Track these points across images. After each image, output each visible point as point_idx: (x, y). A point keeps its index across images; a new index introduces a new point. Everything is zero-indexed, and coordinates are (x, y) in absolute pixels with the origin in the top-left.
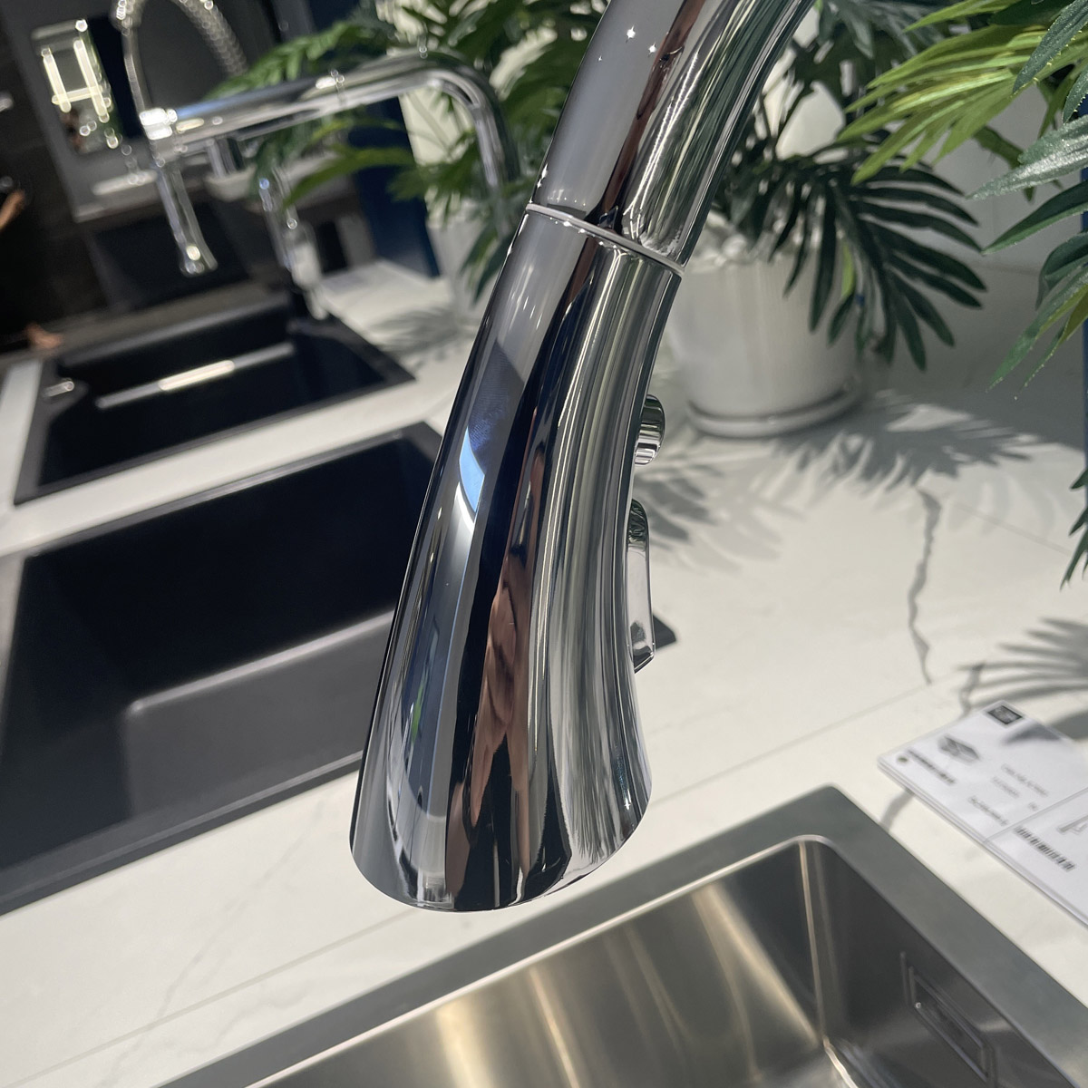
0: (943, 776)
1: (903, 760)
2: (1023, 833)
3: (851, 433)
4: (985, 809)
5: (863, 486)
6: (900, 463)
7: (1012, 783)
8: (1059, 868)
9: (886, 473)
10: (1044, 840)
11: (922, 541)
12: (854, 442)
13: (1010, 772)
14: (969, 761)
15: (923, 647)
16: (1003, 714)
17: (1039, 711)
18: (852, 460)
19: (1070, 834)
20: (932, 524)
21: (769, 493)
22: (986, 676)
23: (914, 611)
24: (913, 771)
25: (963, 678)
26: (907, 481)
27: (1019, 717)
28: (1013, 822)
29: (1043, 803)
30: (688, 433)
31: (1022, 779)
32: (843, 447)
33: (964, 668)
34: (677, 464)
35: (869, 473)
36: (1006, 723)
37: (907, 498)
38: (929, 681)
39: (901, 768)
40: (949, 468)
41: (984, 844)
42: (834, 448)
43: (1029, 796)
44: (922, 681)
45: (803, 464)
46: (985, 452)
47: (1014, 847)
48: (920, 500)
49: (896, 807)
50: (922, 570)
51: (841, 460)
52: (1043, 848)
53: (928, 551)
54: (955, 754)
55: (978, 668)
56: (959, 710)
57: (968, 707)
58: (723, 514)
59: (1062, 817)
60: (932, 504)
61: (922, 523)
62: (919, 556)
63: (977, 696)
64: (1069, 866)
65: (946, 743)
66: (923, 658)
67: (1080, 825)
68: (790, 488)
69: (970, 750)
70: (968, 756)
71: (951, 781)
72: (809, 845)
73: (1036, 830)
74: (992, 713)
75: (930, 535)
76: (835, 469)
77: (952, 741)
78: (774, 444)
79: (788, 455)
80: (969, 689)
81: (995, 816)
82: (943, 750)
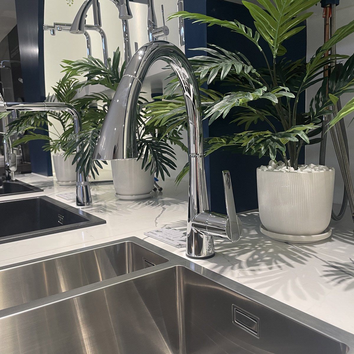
0: (155, 234)
2: (167, 238)
4: (161, 236)
5: (151, 206)
6: (160, 204)
7: (166, 234)
9: (156, 205)
12: (151, 201)
15: (156, 223)
16: (168, 228)
18: (149, 204)
19: (175, 238)
21: (131, 207)
22: (167, 226)
23: (156, 219)
24: (150, 234)
26: (161, 206)
27: (171, 228)
28: (165, 237)
29: (171, 236)
32: (148, 202)
33: (163, 225)
35: (153, 205)
37: (160, 208)
38: (156, 226)
39: (148, 233)
40: (170, 205)
41: (160, 240)
42: (147, 202)
43: (169, 235)
44: (155, 226)
45: (139, 204)
46: (177, 203)
48: (162, 208)
49: (146, 238)
50: (159, 216)
51: (148, 203)
53: (161, 213)
56: (161, 228)
58: (120, 209)
60: (164, 208)
62: (159, 214)
63: (165, 227)
64: (173, 241)
66: (156, 225)
67: (177, 237)
68: (136, 206)
69: (161, 231)
72: (128, 242)
73: (169, 238)
75: (162, 212)
76: (146, 204)
77: (158, 231)
78: (134, 201)
79: (136, 203)
80: (163, 227)
81: (163, 237)
82: (156, 232)
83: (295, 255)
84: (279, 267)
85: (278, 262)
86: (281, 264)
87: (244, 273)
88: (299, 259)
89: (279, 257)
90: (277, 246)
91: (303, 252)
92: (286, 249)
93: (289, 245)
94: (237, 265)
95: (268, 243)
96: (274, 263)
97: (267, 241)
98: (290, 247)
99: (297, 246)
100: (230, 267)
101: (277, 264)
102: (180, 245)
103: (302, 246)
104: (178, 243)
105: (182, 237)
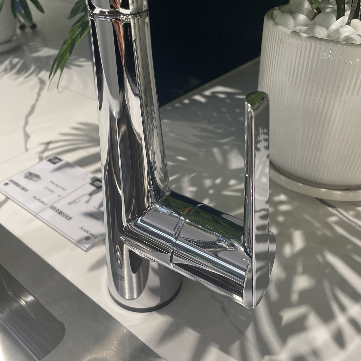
0: (23, 189)
1: (6, 184)
2: (53, 208)
3: (15, 57)
4: (39, 200)
5: (16, 76)
6: (33, 68)
7: (52, 187)
8: (66, 220)
9: (27, 71)
10: (61, 209)
11: (35, 96)
12: (15, 60)
13: (53, 183)
14: (36, 181)
15: (27, 136)
16: (53, 160)
17: (69, 158)
18: (13, 67)
19: (73, 205)
20: (41, 90)
22: (51, 146)
23: (26, 122)
24: (12, 190)
25: (42, 148)
26: (35, 74)
28: (49, 204)
29: (63, 193)
31: (57, 185)
32: (11, 62)
33: (43, 144)
35: (19, 72)
36: (54, 163)
37: (34, 80)
38: (27, 150)
41: (36, 216)
42: (7, 62)
43: (58, 191)
44: (24, 150)
47: (49, 214)
48: (38, 81)
50: (33, 107)
51: (9, 67)
52: (60, 213)
53: (37, 100)
54: (30, 179)
55: (49, 143)
57: (41, 159)
59: (70, 199)
60: (42, 82)
61: (37, 90)
62: (33, 102)
63: (46, 154)
64: (69, 218)
65: (28, 174)
66: (26, 142)
67: (77, 201)
69: (38, 176)
70: (35, 179)
71: (26, 190)
73: (58, 206)
74: (50, 161)
75: (39, 95)
76: (5, 70)
80: (43, 152)
81: (43, 202)
82: (26, 177)
90: (307, 217)
92: (329, 227)
93: (330, 209)
94: (250, 333)
95: (281, 203)
96: (335, 308)
97: (278, 194)
98: (333, 215)
99: (347, 210)
100: (235, 347)
101: (343, 309)
102: (87, 238)
103: (357, 210)
104: (82, 228)
105: (89, 197)
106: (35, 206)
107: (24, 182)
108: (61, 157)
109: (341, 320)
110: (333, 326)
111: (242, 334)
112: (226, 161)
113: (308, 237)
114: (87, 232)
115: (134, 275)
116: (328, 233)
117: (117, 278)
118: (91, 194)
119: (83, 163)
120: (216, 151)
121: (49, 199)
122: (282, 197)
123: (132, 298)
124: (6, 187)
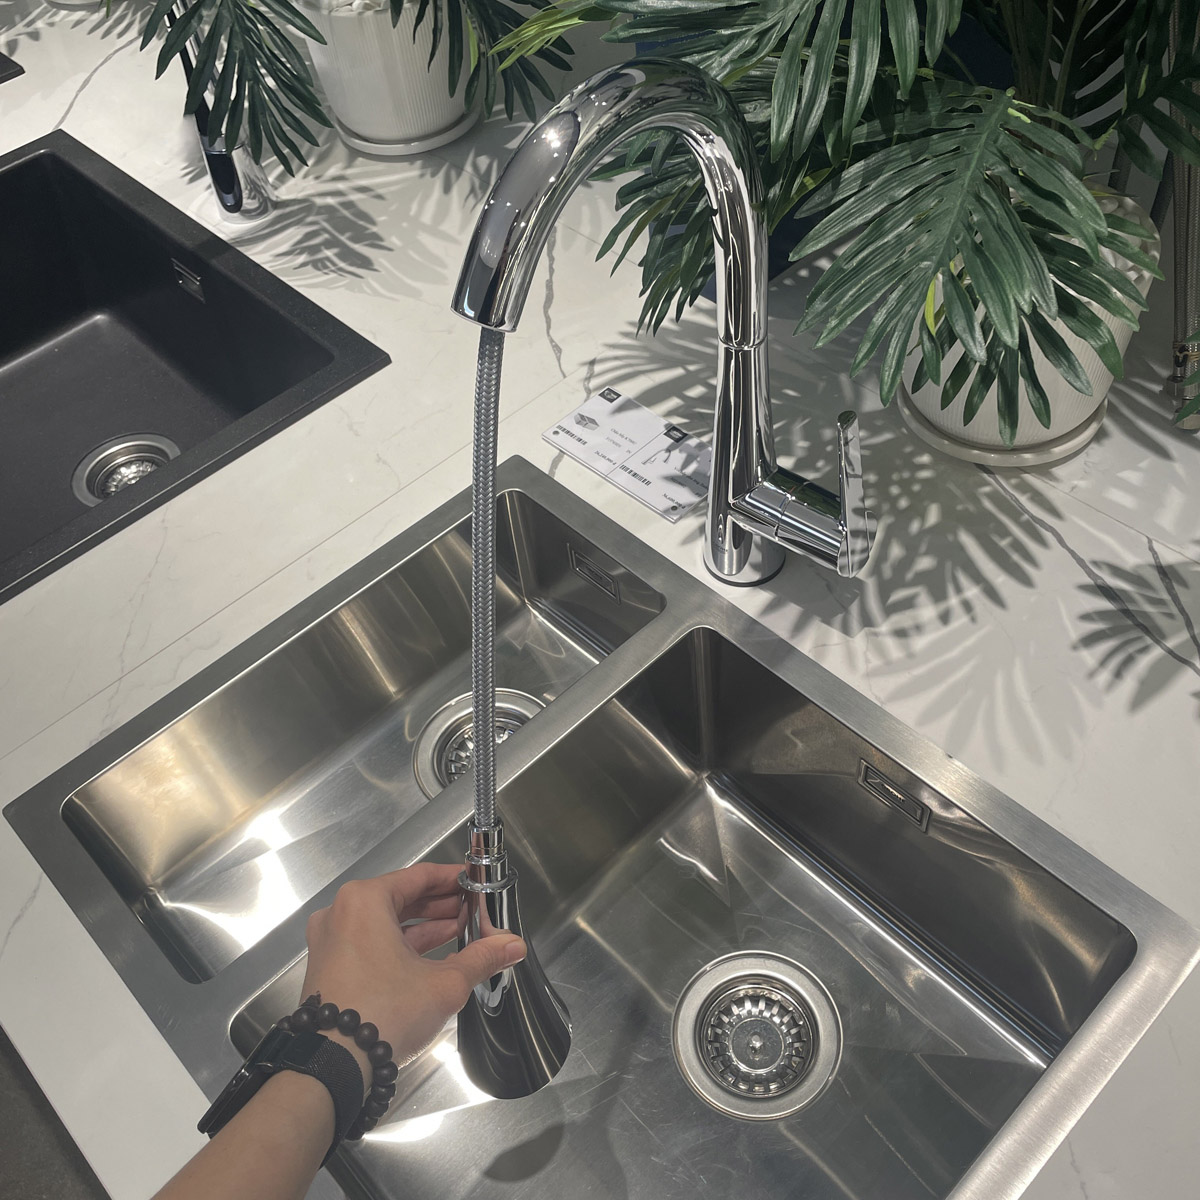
0: (579, 439)
1: (556, 433)
2: (624, 468)
3: (478, 152)
4: (604, 457)
7: (617, 439)
8: (643, 485)
10: (635, 470)
11: (547, 261)
12: (483, 162)
13: (616, 432)
14: (593, 429)
15: (557, 349)
16: (609, 395)
17: (628, 390)
18: (483, 179)
19: (648, 464)
21: (427, 218)
22: (598, 368)
23: (549, 322)
24: (562, 440)
25: (584, 372)
27: (619, 396)
28: (619, 462)
29: (633, 448)
30: (340, 151)
31: (621, 436)
32: (475, 167)
33: (584, 364)
34: (341, 186)
36: (611, 401)
38: (565, 376)
41: (605, 478)
42: (468, 168)
43: (627, 445)
44: (560, 375)
45: (447, 188)
47: (623, 478)
49: (555, 463)
50: (549, 288)
51: (477, 183)
52: (635, 475)
53: (552, 271)
54: (585, 425)
55: (592, 363)
56: (585, 395)
57: (589, 391)
58: (393, 240)
59: (643, 456)
63: (594, 383)
64: (648, 483)
65: (579, 418)
66: (559, 360)
67: (652, 460)
68: (442, 211)
69: (593, 421)
70: (592, 425)
71: (584, 442)
72: (510, 493)
73: (631, 465)
74: (603, 395)
77: (582, 417)
78: (419, 163)
79: (433, 175)
80: (588, 379)
81: (611, 461)
82: (578, 423)
83: (1005, 532)
84: (967, 606)
85: (963, 580)
86: (972, 592)
87: (881, 651)
88: (1016, 557)
89: (961, 548)
90: (951, 486)
91: (1026, 517)
92: (976, 501)
93: (985, 475)
94: (854, 608)
95: (923, 467)
96: (951, 589)
97: (921, 453)
98: (987, 484)
99: (1007, 479)
100: (839, 618)
101: (959, 590)
102: (674, 508)
103: (1021, 478)
104: (666, 496)
105: (667, 454)
106: (602, 466)
107: (577, 430)
108: (617, 388)
109: (954, 601)
110: (942, 606)
111: (845, 609)
112: (858, 396)
113: (947, 513)
114: (673, 500)
115: (734, 550)
116: (971, 508)
117: (716, 550)
118: (669, 450)
119: (649, 398)
120: (844, 378)
121: (617, 456)
122: (925, 459)
123: (730, 574)
124: (555, 436)
